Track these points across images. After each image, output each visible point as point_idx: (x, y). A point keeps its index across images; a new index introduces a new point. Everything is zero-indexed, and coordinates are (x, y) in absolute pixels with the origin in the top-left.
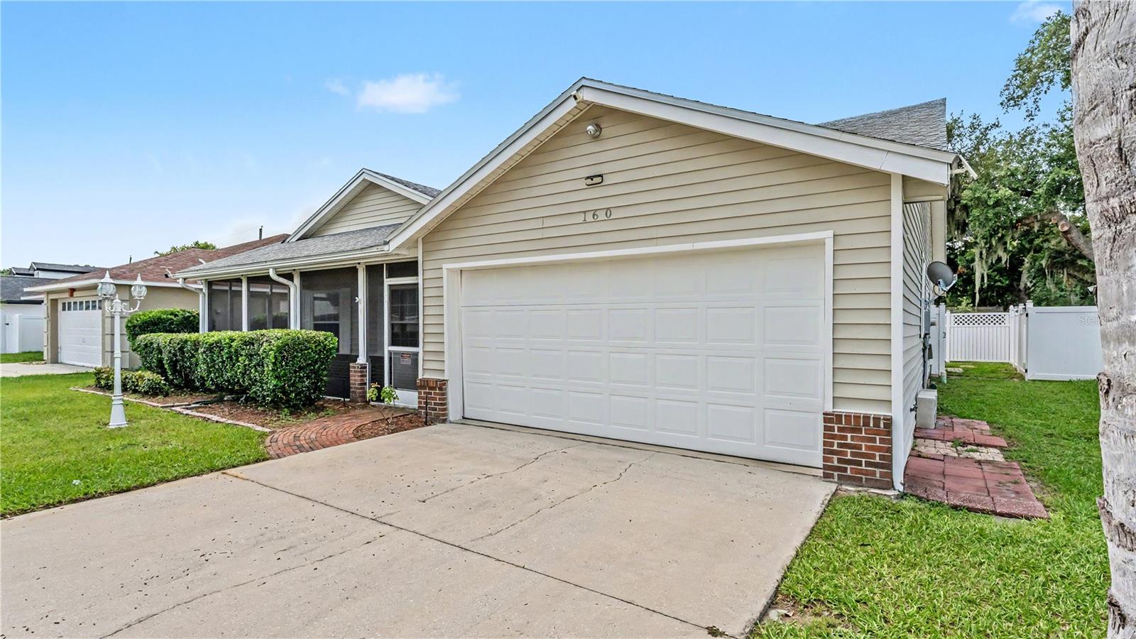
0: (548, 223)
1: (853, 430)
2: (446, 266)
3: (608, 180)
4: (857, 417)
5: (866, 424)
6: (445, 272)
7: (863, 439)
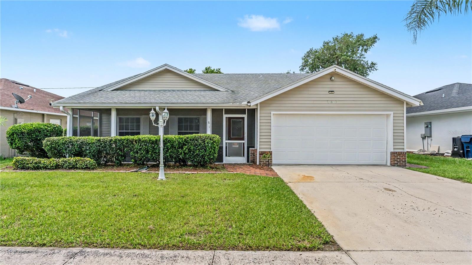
0: (315, 102)
1: (399, 155)
2: (272, 113)
3: (336, 93)
4: (400, 152)
5: (402, 154)
6: (272, 114)
7: (401, 157)
